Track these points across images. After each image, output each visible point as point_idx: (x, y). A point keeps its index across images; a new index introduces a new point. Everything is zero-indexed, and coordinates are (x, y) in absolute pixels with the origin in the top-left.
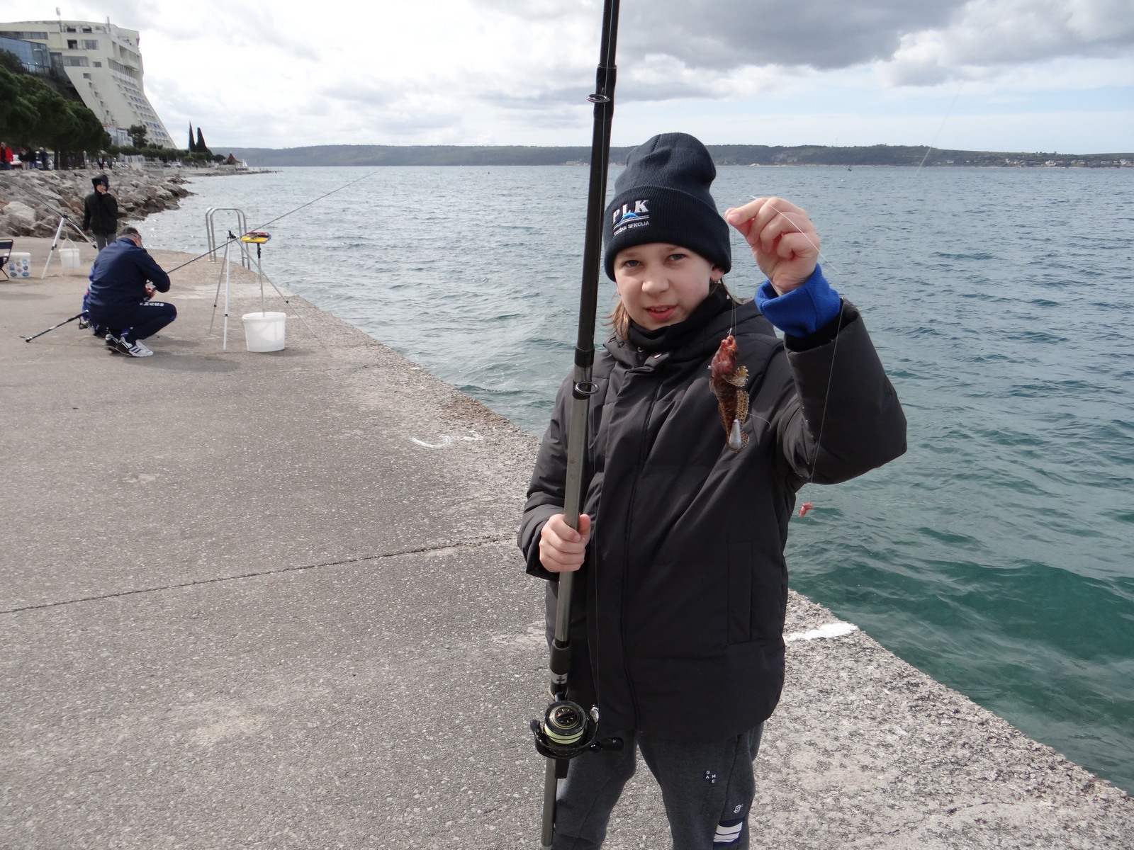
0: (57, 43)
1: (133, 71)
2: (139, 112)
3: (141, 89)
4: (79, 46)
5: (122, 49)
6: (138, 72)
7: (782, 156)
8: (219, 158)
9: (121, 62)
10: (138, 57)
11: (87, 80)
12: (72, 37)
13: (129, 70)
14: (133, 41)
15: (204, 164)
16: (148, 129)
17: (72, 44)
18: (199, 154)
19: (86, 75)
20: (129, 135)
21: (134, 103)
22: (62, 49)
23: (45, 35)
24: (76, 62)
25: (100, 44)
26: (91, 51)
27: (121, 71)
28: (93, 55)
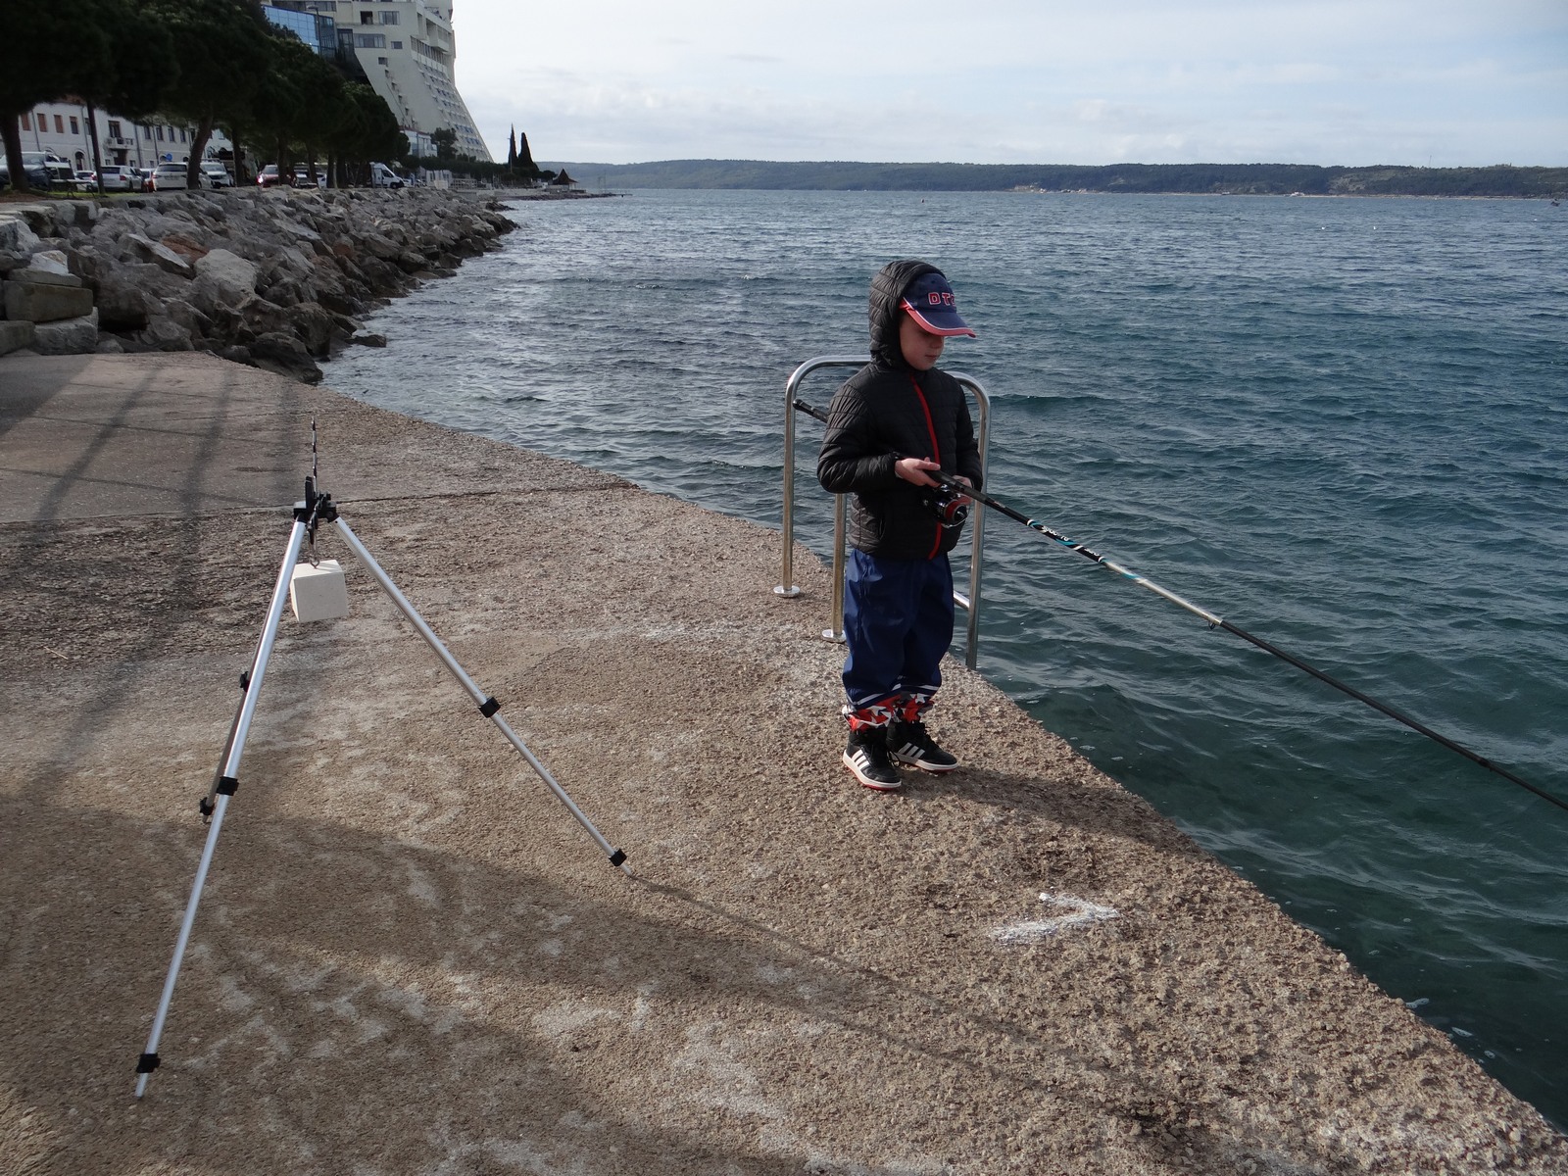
0: (347, 16)
1: (442, 54)
2: (447, 110)
3: (451, 79)
4: (375, 20)
5: (430, 24)
6: (449, 56)
7: (1340, 181)
8: (547, 175)
9: (427, 42)
10: (449, 36)
11: (383, 67)
12: (367, 7)
13: (437, 52)
14: (444, 13)
15: (529, 183)
16: (458, 135)
17: (366, 17)
18: (522, 170)
19: (382, 60)
20: (433, 142)
21: (441, 98)
22: (353, 24)
24: (370, 41)
25: (401, 18)
26: (390, 27)
27: (426, 54)
28: (392, 32)
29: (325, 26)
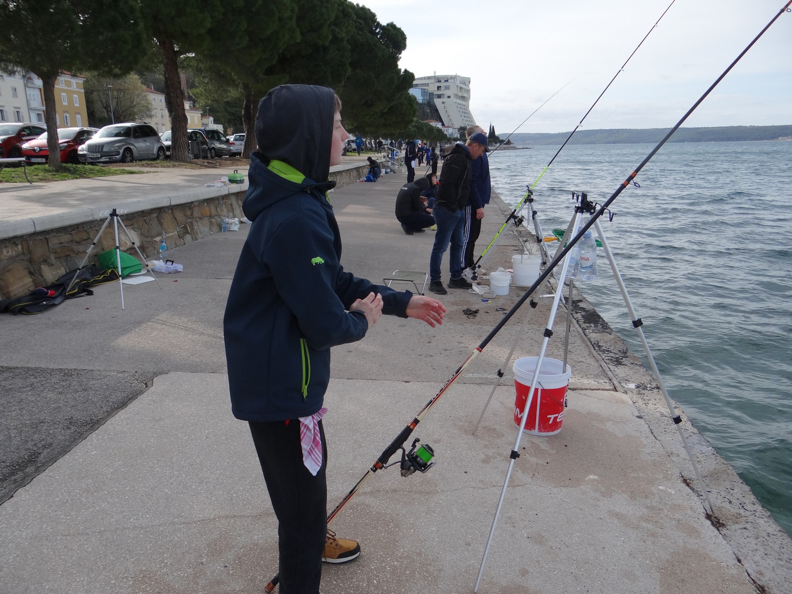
0: (432, 88)
1: (465, 99)
2: (465, 119)
3: (468, 107)
4: (442, 89)
5: (461, 88)
6: (467, 98)
8: (502, 142)
9: (460, 94)
10: (468, 91)
11: (444, 105)
12: (439, 84)
13: (463, 98)
14: (467, 83)
15: (494, 144)
17: (439, 88)
18: (492, 139)
19: (443, 103)
20: (458, 131)
21: (463, 114)
22: (434, 91)
23: (427, 85)
24: (439, 96)
25: (451, 88)
26: (447, 91)
27: (459, 99)
28: (447, 93)
29: (424, 92)
